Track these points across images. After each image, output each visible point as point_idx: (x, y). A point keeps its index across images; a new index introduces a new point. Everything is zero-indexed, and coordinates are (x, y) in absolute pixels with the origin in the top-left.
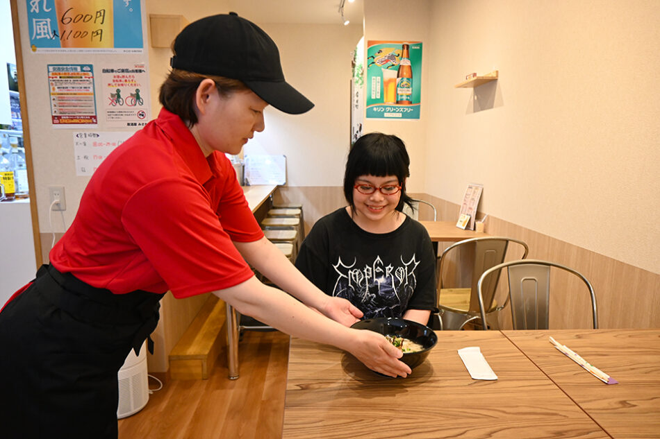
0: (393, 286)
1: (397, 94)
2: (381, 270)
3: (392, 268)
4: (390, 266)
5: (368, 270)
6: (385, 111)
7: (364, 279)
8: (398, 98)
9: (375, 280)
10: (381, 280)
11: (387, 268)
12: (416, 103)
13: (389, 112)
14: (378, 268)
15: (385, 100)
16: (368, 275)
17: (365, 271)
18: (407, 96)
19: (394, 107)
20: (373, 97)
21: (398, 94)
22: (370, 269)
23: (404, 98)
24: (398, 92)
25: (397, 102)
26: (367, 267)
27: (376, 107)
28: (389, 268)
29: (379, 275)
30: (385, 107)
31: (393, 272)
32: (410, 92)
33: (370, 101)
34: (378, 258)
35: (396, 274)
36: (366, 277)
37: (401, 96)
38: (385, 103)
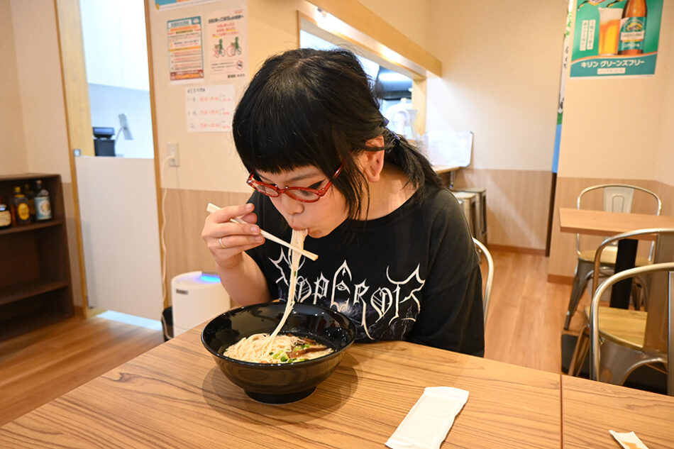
0: (364, 322)
1: (619, 42)
2: (346, 288)
3: (367, 289)
4: (363, 284)
5: (322, 283)
6: (599, 67)
7: (312, 297)
8: (620, 46)
9: (333, 303)
10: (343, 308)
11: (357, 287)
12: (648, 52)
13: (606, 67)
14: (342, 283)
15: (600, 51)
16: (320, 291)
17: (317, 283)
18: (636, 43)
19: (614, 60)
20: (582, 48)
21: (621, 41)
22: (327, 282)
23: (631, 46)
24: (622, 38)
25: (620, 53)
26: (322, 277)
27: (586, 62)
28: (362, 288)
29: (341, 296)
30: (599, 61)
31: (367, 297)
32: (642, 37)
33: (578, 54)
34: (345, 265)
35: (372, 300)
36: (316, 294)
37: (627, 43)
38: (599, 55)
